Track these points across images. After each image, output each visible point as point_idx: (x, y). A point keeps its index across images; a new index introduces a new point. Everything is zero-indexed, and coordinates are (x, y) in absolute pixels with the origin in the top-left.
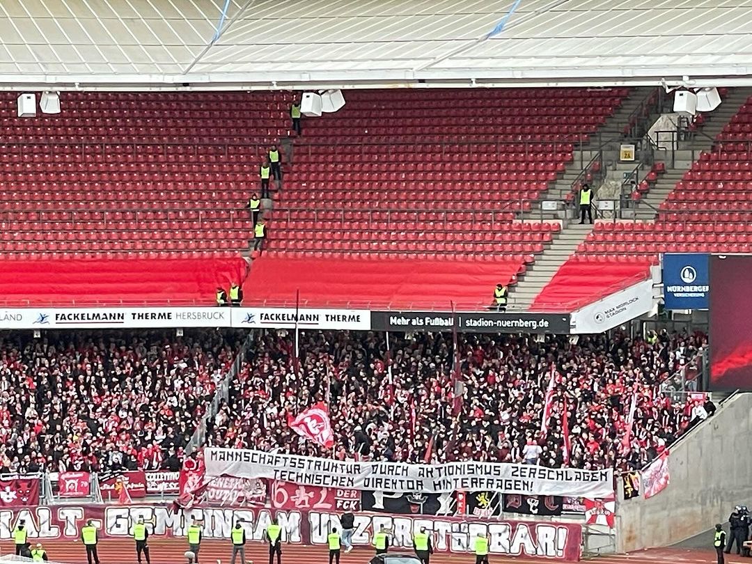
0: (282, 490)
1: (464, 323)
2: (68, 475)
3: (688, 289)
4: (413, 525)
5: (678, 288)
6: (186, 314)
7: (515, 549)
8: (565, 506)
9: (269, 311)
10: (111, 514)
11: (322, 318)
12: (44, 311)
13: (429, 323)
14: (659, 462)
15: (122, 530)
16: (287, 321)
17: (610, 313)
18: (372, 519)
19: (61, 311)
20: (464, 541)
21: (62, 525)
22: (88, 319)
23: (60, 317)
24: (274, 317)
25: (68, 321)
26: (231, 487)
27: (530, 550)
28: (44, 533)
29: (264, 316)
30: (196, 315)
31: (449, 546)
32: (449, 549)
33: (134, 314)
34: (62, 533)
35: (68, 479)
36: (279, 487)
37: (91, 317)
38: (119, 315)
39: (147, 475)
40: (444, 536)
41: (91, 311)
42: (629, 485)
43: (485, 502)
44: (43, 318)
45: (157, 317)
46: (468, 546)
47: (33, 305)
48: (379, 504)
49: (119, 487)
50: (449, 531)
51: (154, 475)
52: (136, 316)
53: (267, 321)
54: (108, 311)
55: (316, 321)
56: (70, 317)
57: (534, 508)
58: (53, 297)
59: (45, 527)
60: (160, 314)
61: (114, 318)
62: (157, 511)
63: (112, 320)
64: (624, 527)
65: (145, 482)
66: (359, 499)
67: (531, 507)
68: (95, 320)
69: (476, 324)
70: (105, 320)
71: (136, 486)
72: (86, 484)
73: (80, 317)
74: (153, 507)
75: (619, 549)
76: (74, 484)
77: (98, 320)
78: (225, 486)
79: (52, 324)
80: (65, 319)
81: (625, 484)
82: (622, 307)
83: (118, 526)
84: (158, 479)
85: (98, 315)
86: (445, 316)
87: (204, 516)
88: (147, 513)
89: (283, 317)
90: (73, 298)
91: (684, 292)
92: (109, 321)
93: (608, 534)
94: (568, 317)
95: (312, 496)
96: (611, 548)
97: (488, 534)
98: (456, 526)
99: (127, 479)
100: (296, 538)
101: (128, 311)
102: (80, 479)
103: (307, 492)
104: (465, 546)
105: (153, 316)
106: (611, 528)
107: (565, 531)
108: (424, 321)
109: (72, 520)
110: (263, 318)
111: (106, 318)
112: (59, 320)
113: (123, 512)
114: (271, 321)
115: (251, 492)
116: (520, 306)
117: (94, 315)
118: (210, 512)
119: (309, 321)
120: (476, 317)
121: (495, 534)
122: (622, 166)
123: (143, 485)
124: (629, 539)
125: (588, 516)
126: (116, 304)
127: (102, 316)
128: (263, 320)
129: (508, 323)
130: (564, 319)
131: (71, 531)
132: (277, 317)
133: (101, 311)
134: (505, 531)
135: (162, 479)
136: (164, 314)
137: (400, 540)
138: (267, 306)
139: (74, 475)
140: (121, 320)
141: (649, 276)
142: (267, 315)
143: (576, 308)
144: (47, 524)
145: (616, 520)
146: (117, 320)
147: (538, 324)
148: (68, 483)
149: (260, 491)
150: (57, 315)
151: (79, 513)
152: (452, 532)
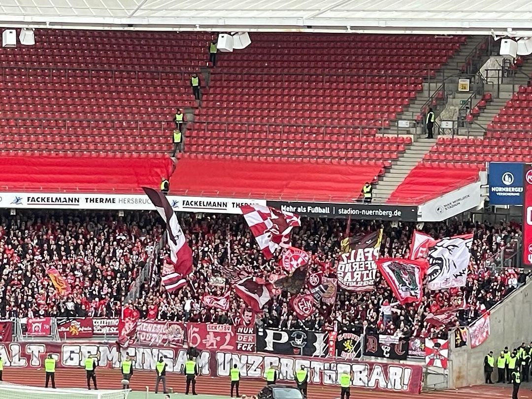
0: (196, 335)
1: (337, 211)
2: (34, 320)
3: (507, 189)
4: (294, 363)
5: (500, 189)
6: (127, 200)
7: (372, 384)
8: (410, 352)
9: (190, 199)
10: (66, 349)
11: (230, 205)
12: (19, 195)
13: (310, 211)
14: (483, 320)
15: (75, 363)
16: (202, 207)
17: (448, 206)
18: (264, 358)
19: (31, 195)
20: (334, 376)
21: (29, 358)
22: (52, 201)
23: (30, 199)
24: (193, 203)
25: (36, 202)
26: (157, 331)
27: (382, 384)
28: (15, 363)
29: (185, 203)
30: (134, 200)
31: (322, 380)
32: (322, 382)
33: (87, 199)
34: (29, 364)
35: (34, 323)
36: (194, 332)
37: (54, 200)
38: (75, 199)
39: (94, 321)
40: (318, 373)
41: (54, 196)
42: (459, 337)
43: (350, 348)
44: (18, 200)
45: (104, 201)
46: (336, 380)
47: (11, 190)
48: (270, 347)
49: (72, 329)
50: (322, 368)
51: (99, 321)
52: (89, 200)
53: (188, 206)
54: (67, 196)
55: (225, 208)
56: (39, 200)
57: (386, 353)
58: (26, 184)
59: (16, 359)
60: (106, 199)
61: (72, 201)
62: (101, 349)
63: (70, 203)
64: (454, 369)
65: (92, 326)
66: (255, 343)
67: (385, 352)
68: (57, 203)
69: (346, 212)
70: (65, 203)
71: (86, 329)
72: (48, 327)
73: (46, 200)
74: (98, 345)
75: (451, 385)
76: (38, 327)
77: (59, 203)
78: (153, 331)
79: (24, 205)
80: (34, 201)
81: (456, 336)
82: (456, 203)
83: (72, 359)
84: (102, 325)
85: (60, 198)
86: (323, 206)
87: (136, 353)
88: (94, 350)
89: (200, 204)
90: (41, 186)
91: (504, 192)
92: (68, 203)
93: (442, 374)
94: (416, 208)
95: (219, 340)
96: (445, 385)
97: (352, 372)
98: (327, 365)
99: (79, 323)
100: (206, 371)
101: (82, 197)
102: (43, 323)
103: (215, 337)
104: (334, 380)
105: (101, 200)
106: (445, 369)
107: (409, 370)
108: (307, 209)
109: (37, 354)
110: (185, 204)
111: (66, 201)
112: (30, 202)
113: (76, 349)
114: (190, 206)
115: (173, 336)
116: (380, 199)
117: (56, 199)
118: (141, 350)
119: (219, 207)
120: (346, 207)
121: (357, 372)
122: (460, 95)
123: (90, 329)
124: (458, 378)
125: (428, 360)
126: (74, 191)
127: (62, 200)
128: (185, 206)
129: (370, 212)
130: (413, 210)
131: (35, 362)
132: (196, 203)
133: (62, 196)
134: (364, 370)
135: (105, 324)
136: (110, 199)
137: (285, 375)
138: (188, 195)
139: (38, 320)
140: (77, 203)
141: (478, 179)
142: (188, 202)
143: (421, 202)
144: (17, 356)
145: (449, 364)
146: (74, 203)
147: (393, 213)
148: (34, 326)
149: (179, 335)
150: (28, 198)
151: (42, 349)
152: (324, 369)
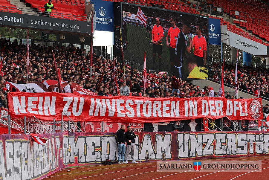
3: (102, 19)
4: (236, 137)
8: (249, 125)
20: (262, 146)
31: (255, 150)
32: (255, 153)
40: (252, 144)
46: (264, 149)
50: (254, 141)
66: (143, 128)
67: (235, 127)
69: (37, 23)
91: (100, 21)
95: (111, 127)
100: (168, 155)
103: (108, 124)
104: (263, 150)
108: (3, 18)
118: (106, 139)
129: (56, 25)
137: (230, 150)
147: (73, 27)
152: (256, 141)
